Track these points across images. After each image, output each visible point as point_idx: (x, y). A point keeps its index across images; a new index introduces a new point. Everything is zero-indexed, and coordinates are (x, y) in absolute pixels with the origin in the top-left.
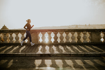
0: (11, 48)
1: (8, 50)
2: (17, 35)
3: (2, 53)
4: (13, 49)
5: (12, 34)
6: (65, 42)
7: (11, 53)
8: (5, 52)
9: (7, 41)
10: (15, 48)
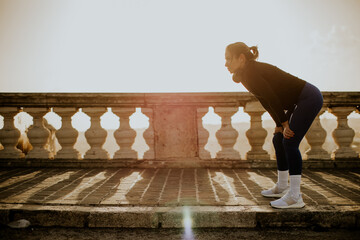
0: (65, 182)
1: (52, 189)
2: (95, 118)
3: (10, 207)
4: (78, 183)
5: (73, 113)
6: (333, 156)
7: (68, 209)
8: (29, 203)
9: (48, 147)
10: (88, 182)
